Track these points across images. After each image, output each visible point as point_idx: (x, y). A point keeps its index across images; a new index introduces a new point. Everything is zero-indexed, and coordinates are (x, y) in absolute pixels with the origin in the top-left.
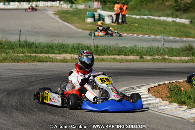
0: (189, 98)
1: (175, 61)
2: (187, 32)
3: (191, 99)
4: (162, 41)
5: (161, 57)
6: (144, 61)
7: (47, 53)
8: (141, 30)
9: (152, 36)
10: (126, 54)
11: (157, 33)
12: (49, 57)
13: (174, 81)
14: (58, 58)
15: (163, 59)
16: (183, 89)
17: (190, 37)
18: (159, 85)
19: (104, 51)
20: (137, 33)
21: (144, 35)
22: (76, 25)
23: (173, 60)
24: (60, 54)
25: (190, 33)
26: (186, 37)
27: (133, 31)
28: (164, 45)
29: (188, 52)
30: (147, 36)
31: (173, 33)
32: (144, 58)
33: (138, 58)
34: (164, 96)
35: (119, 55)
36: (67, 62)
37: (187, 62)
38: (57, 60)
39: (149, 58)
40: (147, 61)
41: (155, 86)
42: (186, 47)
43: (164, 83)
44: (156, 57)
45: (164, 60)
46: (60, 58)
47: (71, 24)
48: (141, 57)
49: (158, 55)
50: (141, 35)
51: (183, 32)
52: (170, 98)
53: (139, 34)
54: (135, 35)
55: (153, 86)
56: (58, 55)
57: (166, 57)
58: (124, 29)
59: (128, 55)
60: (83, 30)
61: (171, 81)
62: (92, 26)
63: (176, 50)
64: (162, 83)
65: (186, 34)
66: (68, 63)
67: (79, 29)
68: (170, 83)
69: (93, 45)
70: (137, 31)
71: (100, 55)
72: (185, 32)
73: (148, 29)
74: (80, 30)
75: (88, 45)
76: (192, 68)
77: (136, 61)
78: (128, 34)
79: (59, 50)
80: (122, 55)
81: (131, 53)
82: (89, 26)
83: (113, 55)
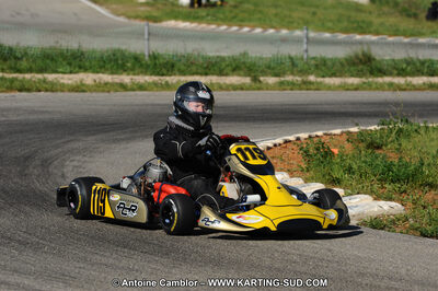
0: (350, 170)
1: (329, 88)
2: (363, 22)
3: (354, 173)
4: (302, 41)
5: (299, 79)
6: (259, 89)
7: (41, 71)
8: (260, 19)
9: (284, 32)
10: (221, 73)
11: (295, 25)
12: (45, 81)
13: (320, 133)
14: (66, 82)
15: (304, 83)
16: (336, 151)
17: (370, 33)
18: (286, 142)
19: (173, 66)
20: (252, 24)
21: (265, 29)
22: (114, 6)
23: (325, 85)
24: (71, 73)
25: (370, 24)
26: (361, 33)
27: (242, 21)
28: (307, 51)
29: (361, 67)
30: (272, 31)
31: (330, 25)
32: (260, 81)
33: (248, 80)
34: (294, 167)
35: (206, 74)
36: (84, 91)
37: (356, 89)
38: (63, 88)
39: (271, 80)
40: (268, 87)
41: (275, 145)
42: (357, 57)
43: (298, 139)
44: (289, 78)
45: (306, 85)
46: (70, 82)
47: (101, 5)
48: (255, 79)
49: (292, 74)
50: (258, 30)
51: (353, 23)
52: (308, 171)
53: (254, 27)
54: (246, 29)
55: (271, 145)
56: (66, 76)
57: (312, 78)
58: (221, 16)
59: (227, 75)
60: (129, 17)
61: (314, 134)
62: (148, 9)
63: (334, 61)
64: (292, 138)
65: (362, 27)
66: (87, 94)
67: (119, 15)
68: (310, 137)
69: (146, 54)
70: (250, 20)
71: (163, 75)
72: (358, 22)
73: (276, 15)
74: (122, 19)
75: (138, 52)
76: (365, 104)
77: (242, 89)
78: (230, 26)
79: (70, 64)
80: (213, 74)
81: (234, 70)
82: (143, 9)
83: (193, 74)
